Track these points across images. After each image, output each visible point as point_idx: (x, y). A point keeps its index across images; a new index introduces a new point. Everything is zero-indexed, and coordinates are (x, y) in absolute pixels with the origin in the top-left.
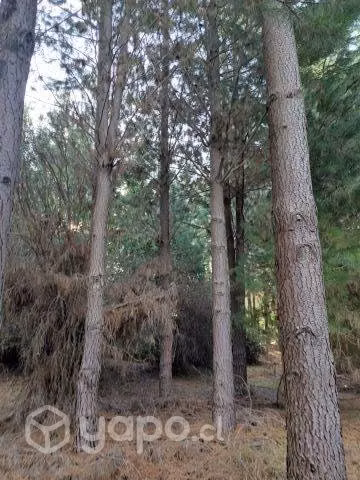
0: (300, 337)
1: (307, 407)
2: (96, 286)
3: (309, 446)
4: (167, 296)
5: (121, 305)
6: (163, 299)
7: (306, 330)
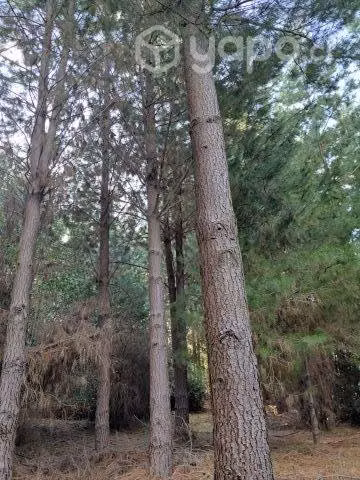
0: (224, 342)
1: (232, 414)
2: (18, 318)
3: (235, 456)
4: (102, 333)
5: (50, 345)
6: (98, 336)
7: (229, 333)
